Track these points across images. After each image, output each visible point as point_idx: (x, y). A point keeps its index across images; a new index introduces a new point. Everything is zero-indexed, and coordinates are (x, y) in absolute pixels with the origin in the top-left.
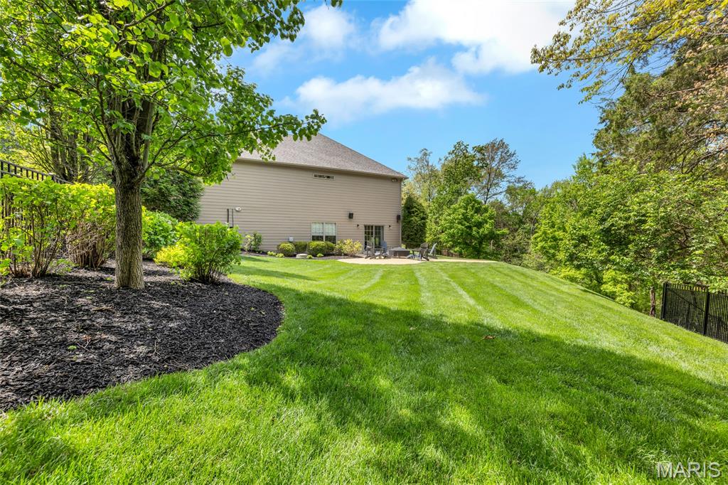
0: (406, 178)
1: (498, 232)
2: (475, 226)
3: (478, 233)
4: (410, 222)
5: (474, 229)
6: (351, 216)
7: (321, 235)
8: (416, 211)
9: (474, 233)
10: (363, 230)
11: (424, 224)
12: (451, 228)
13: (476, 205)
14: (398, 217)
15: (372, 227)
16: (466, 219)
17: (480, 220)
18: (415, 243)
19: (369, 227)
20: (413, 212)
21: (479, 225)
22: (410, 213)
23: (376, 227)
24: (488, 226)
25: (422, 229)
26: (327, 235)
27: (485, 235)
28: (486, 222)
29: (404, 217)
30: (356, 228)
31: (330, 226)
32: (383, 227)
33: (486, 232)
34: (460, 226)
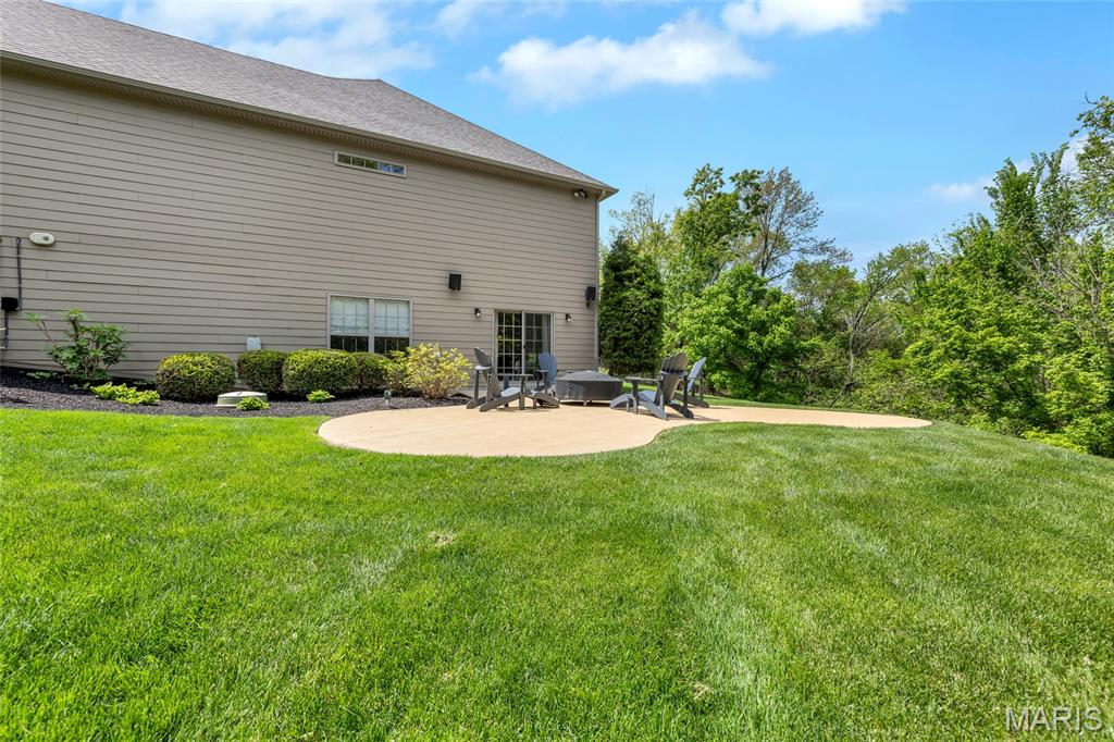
0: (611, 192)
1: (804, 344)
2: (753, 330)
3: (760, 343)
4: (620, 302)
5: (752, 335)
6: (455, 282)
7: (361, 333)
8: (637, 275)
9: (752, 343)
10: (491, 324)
11: (659, 308)
12: (702, 334)
13: (756, 287)
14: (591, 293)
15: (519, 316)
16: (734, 314)
17: (764, 317)
18: (634, 361)
19: (509, 316)
20: (630, 278)
21: (762, 328)
22: (619, 279)
23: (529, 316)
24: (782, 329)
25: (652, 322)
26: (381, 334)
27: (775, 349)
28: (777, 322)
29: (606, 292)
30: (472, 317)
31: (392, 310)
32: (548, 316)
33: (778, 342)
34: (723, 330)
